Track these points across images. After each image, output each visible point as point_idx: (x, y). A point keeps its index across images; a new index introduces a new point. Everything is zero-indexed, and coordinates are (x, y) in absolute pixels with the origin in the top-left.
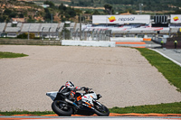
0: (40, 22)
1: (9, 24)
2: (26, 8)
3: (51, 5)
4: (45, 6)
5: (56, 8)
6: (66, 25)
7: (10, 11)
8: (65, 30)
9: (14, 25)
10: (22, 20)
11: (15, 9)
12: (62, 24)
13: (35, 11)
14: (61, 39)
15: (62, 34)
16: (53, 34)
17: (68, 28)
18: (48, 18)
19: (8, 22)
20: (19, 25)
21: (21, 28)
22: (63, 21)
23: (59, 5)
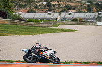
0: (85, 12)
1: (67, 13)
2: (77, 4)
3: (91, 2)
4: (88, 3)
5: (94, 4)
6: (99, 14)
7: (68, 6)
8: (99, 17)
9: (70, 14)
10: (75, 11)
11: (70, 5)
12: (97, 13)
13: (82, 6)
14: (97, 21)
15: (97, 19)
16: (92, 19)
17: (101, 16)
18: (89, 10)
19: (67, 12)
20: (73, 14)
21: (74, 15)
22: (98, 11)
23: (95, 3)
